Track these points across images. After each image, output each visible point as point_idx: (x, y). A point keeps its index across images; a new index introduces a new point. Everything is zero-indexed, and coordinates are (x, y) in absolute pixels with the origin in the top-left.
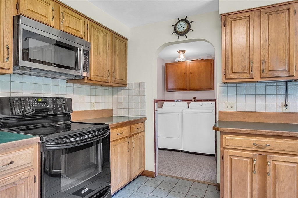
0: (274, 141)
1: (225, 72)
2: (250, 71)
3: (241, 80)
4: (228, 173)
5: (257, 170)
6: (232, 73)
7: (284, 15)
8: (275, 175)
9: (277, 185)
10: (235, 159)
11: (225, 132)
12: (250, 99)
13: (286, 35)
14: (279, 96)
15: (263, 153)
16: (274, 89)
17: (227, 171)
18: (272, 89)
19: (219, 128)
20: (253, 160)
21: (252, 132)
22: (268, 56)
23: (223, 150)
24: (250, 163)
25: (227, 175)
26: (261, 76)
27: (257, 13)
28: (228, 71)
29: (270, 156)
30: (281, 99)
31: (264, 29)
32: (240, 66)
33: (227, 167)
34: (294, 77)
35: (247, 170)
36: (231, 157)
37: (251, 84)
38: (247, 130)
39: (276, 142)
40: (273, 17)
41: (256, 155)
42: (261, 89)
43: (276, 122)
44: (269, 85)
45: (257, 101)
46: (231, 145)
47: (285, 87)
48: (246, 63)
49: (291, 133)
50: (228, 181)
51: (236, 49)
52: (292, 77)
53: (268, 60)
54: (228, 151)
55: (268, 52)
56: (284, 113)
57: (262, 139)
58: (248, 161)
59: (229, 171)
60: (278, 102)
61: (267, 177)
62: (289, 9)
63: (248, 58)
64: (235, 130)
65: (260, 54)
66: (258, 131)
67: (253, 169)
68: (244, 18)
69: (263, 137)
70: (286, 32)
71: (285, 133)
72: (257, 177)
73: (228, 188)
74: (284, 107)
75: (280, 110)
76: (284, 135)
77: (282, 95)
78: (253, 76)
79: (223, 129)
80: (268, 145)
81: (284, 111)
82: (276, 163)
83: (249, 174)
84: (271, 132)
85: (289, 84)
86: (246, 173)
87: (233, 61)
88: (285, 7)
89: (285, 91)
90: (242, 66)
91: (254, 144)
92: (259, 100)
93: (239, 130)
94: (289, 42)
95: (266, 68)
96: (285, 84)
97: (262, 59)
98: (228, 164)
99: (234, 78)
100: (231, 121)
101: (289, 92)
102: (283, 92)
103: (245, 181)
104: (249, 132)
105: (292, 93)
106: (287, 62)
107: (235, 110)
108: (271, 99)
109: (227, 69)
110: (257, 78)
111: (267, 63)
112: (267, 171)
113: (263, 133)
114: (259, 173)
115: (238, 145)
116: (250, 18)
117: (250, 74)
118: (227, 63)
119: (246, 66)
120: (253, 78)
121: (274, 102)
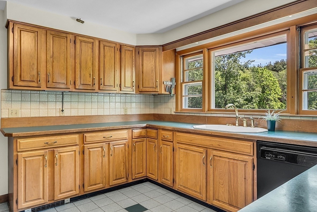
0: (60, 138)
1: (14, 79)
2: (38, 81)
3: (30, 88)
4: (23, 174)
5: (47, 164)
6: (21, 80)
7: (64, 41)
8: (61, 163)
9: (62, 171)
10: (29, 160)
11: (19, 137)
12: (35, 105)
13: (65, 56)
14: (58, 103)
15: (52, 149)
16: (54, 97)
17: (22, 173)
18: (52, 97)
19: (13, 133)
20: (45, 156)
21: (44, 133)
22: (52, 70)
23: (17, 154)
24: (42, 160)
25: (22, 176)
26: (47, 86)
27: (44, 32)
28: (17, 79)
29: (58, 150)
30: (59, 106)
31: (49, 47)
32: (29, 75)
33: (22, 168)
34: (70, 89)
35: (40, 166)
36: (25, 158)
37: (35, 92)
38: (40, 132)
39: (61, 139)
40: (56, 39)
41: (47, 151)
42: (44, 97)
43: (56, 125)
44: (50, 93)
45: (41, 107)
46: (25, 148)
47: (62, 96)
48: (35, 72)
49: (71, 130)
50: (23, 181)
51: (25, 58)
52: (69, 89)
53: (52, 74)
54: (22, 154)
55: (52, 67)
56: (61, 117)
57: (51, 138)
58: (40, 158)
59: (23, 172)
60: (57, 108)
61: (55, 166)
62: (67, 37)
63: (36, 69)
64: (29, 133)
65: (46, 68)
66: (49, 132)
67: (45, 164)
68: (33, 32)
69: (52, 136)
70: (65, 54)
71: (67, 131)
72: (47, 170)
73: (23, 188)
74: (61, 112)
75: (58, 115)
76: (66, 132)
77: (60, 102)
78: (40, 85)
79: (17, 134)
80: (56, 142)
81: (61, 115)
82: (61, 154)
83: (41, 169)
84: (58, 131)
85: (64, 93)
86: (39, 169)
87: (22, 69)
88: (64, 35)
89: (62, 99)
90: (31, 75)
91: (45, 143)
92: (42, 106)
93: (33, 133)
94: (67, 63)
95: (50, 80)
96: (62, 94)
97: (48, 72)
98: (23, 165)
99: (22, 85)
100: (16, 127)
101: (65, 100)
102: (61, 100)
103: (38, 176)
104: (42, 134)
105: (67, 101)
106: (65, 77)
107: (19, 116)
108: (52, 106)
109: (16, 76)
110: (43, 87)
111: (52, 76)
112: (55, 162)
113: (52, 133)
114: (49, 166)
115: (31, 147)
116: (38, 33)
117: (37, 83)
118: (15, 70)
119: (34, 75)
120: (40, 87)
121: (54, 108)
